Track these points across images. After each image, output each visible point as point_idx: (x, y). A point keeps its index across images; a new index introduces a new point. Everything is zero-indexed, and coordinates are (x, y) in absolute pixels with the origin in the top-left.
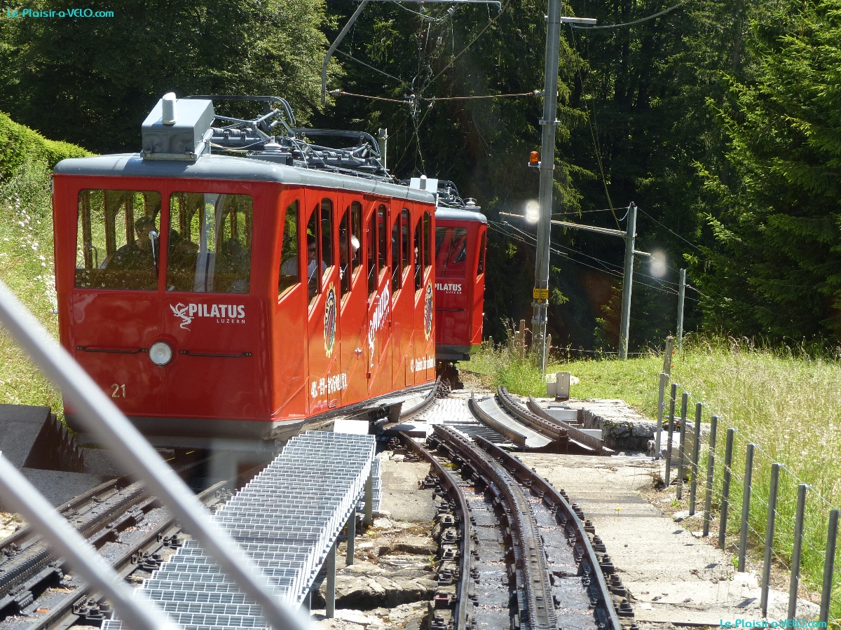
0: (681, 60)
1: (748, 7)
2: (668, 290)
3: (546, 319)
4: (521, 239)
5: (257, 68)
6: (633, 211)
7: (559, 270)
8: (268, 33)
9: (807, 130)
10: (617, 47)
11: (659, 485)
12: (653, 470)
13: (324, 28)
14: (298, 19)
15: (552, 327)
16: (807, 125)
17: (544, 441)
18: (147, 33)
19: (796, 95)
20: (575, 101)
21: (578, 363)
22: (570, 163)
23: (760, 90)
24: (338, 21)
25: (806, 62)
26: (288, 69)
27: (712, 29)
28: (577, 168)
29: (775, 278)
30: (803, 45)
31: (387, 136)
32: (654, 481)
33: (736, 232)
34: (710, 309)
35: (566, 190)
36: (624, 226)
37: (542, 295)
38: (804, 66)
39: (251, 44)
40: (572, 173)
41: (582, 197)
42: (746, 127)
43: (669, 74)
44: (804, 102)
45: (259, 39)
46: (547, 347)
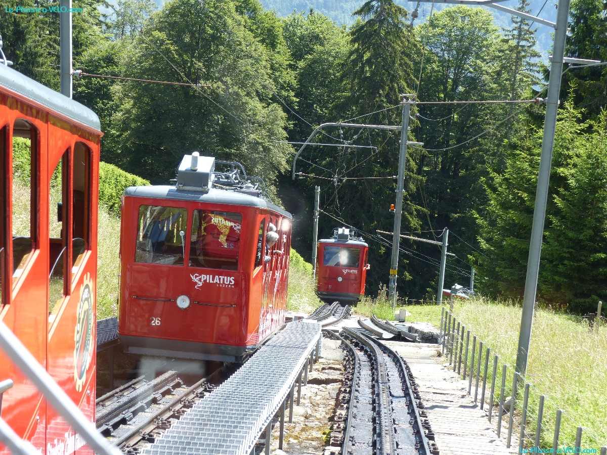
0: (477, 151)
1: (513, 124)
2: (466, 274)
3: (396, 284)
4: (388, 245)
5: (249, 149)
6: (446, 232)
7: (408, 262)
8: (256, 130)
9: (526, 197)
10: (443, 143)
11: (439, 355)
12: (437, 349)
13: (285, 128)
14: (272, 123)
15: (399, 289)
16: (526, 195)
17: (391, 336)
18: (192, 128)
19: (522, 179)
20: (420, 171)
21: (411, 307)
22: (416, 204)
23: (504, 176)
24: (293, 124)
25: (527, 164)
26: (266, 150)
27: (494, 135)
28: (419, 207)
29: (509, 268)
30: (526, 155)
31: (319, 190)
32: (438, 353)
33: (491, 245)
34: (478, 283)
35: (413, 219)
36: (441, 240)
37: (394, 273)
38: (526, 166)
39: (247, 136)
40: (416, 210)
41: (421, 223)
42: (498, 194)
43: (470, 158)
44: (526, 183)
45: (251, 133)
46: (396, 297)
